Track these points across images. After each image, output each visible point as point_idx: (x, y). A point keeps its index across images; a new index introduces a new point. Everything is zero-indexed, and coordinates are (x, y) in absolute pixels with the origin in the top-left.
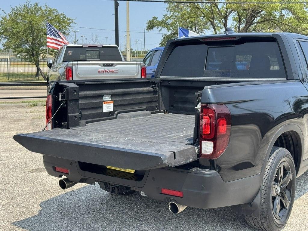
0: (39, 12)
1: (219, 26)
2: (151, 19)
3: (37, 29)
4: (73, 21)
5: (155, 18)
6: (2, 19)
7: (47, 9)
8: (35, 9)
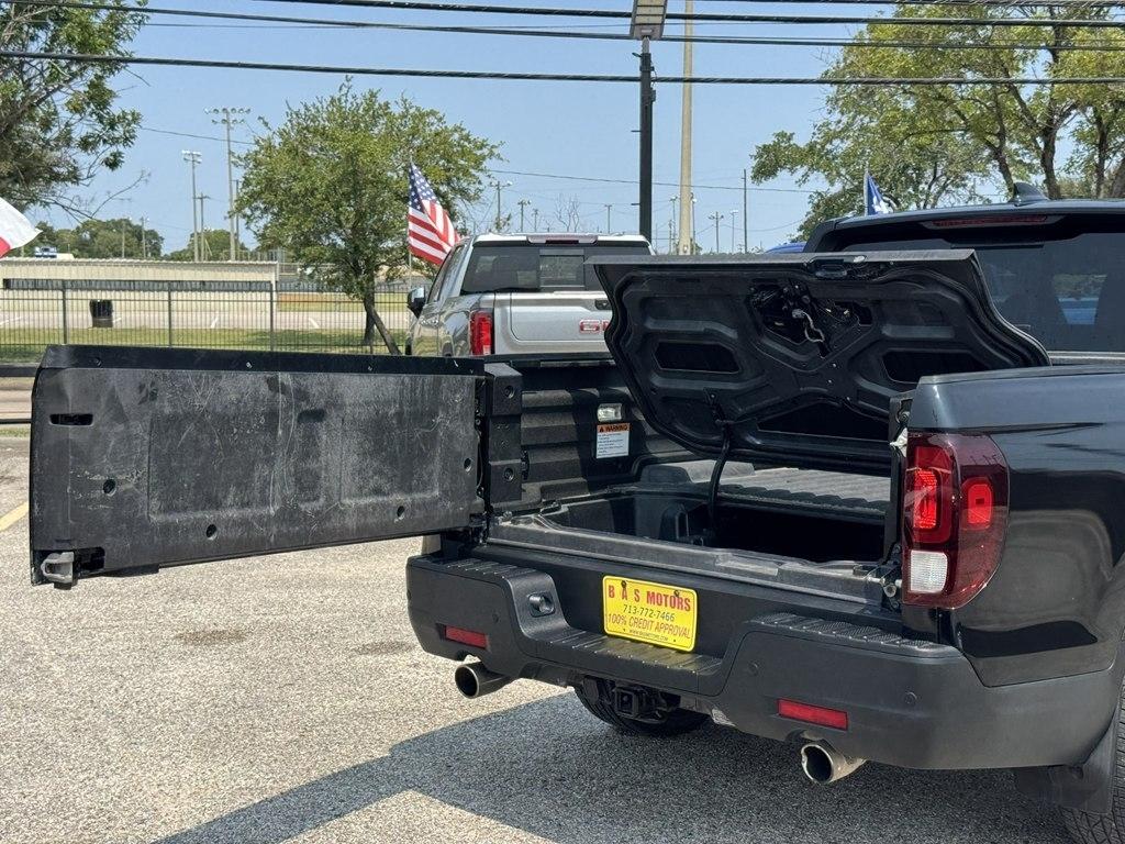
0: (382, 121)
1: (1027, 161)
2: (770, 141)
3: (372, 183)
4: (496, 151)
5: (783, 135)
6: (257, 148)
7: (407, 111)
8: (366, 111)
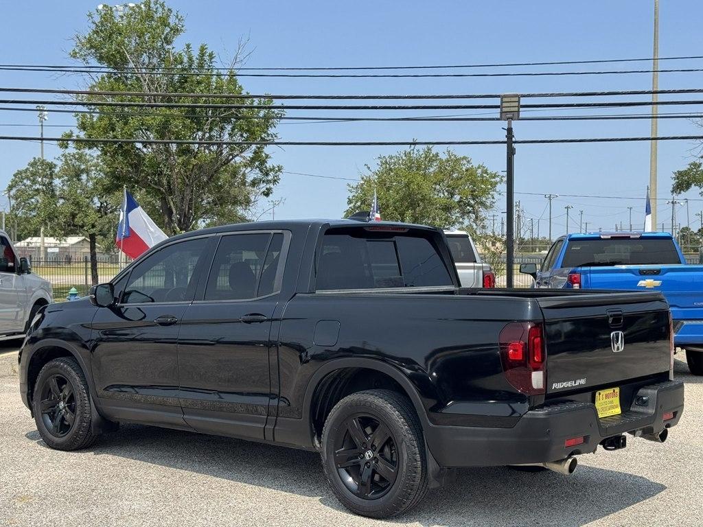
0: (435, 164)
2: (685, 168)
5: (695, 164)
6: (362, 182)
7: (450, 157)
8: (426, 157)
